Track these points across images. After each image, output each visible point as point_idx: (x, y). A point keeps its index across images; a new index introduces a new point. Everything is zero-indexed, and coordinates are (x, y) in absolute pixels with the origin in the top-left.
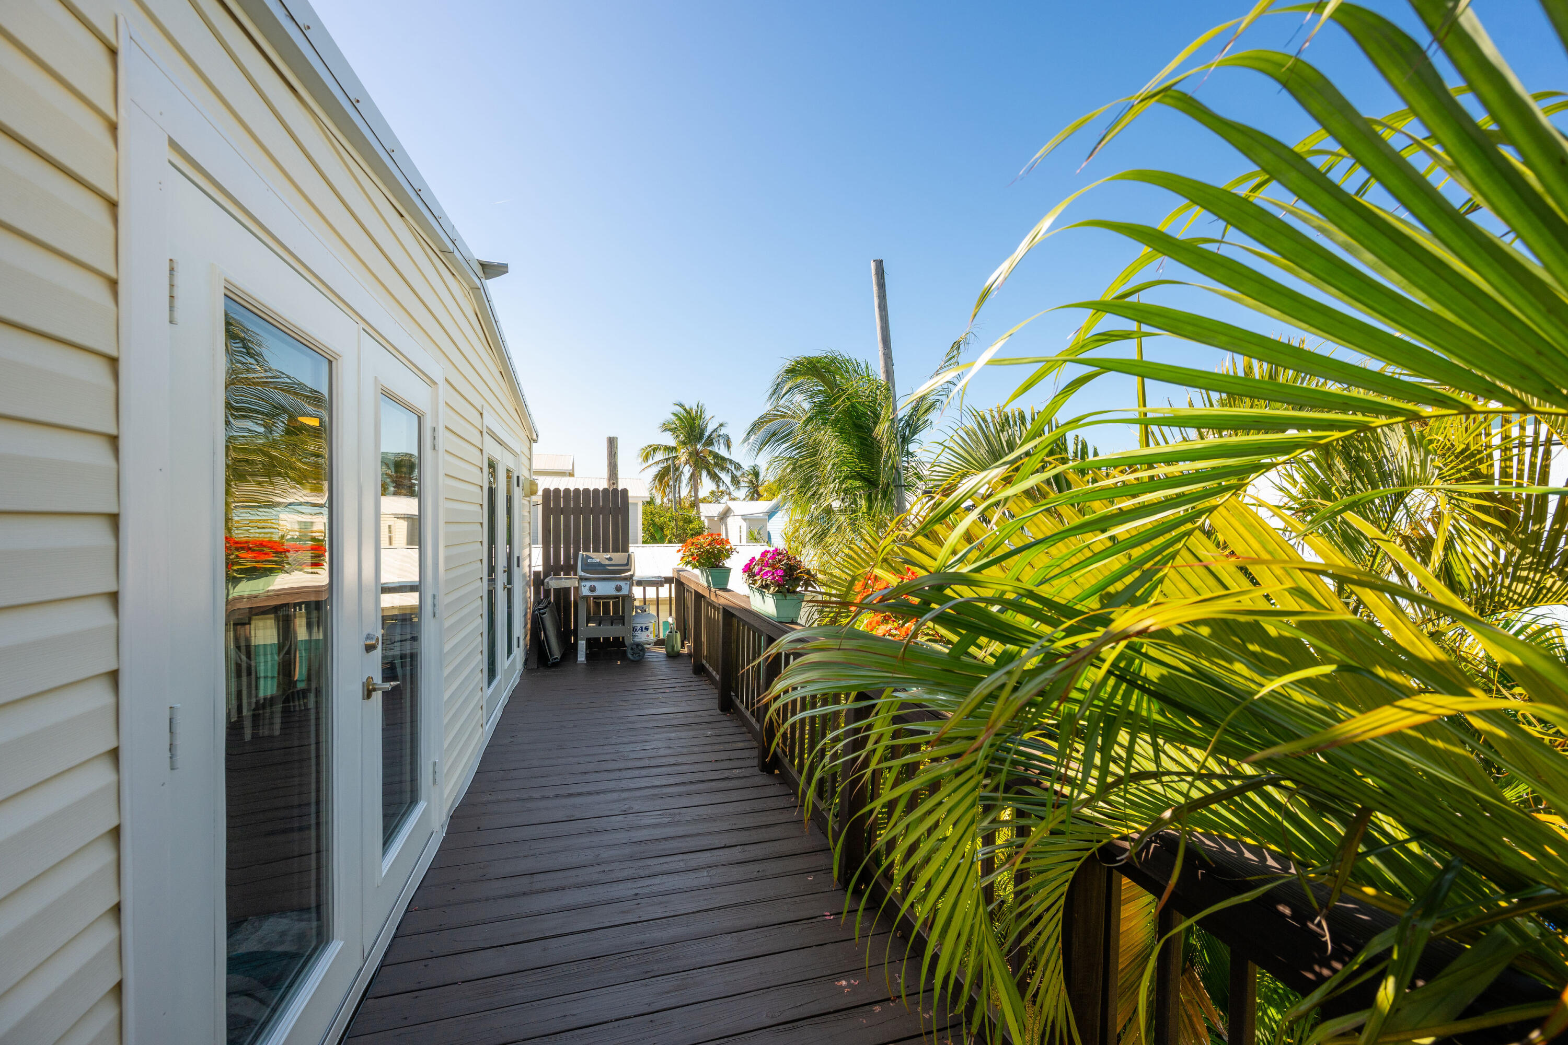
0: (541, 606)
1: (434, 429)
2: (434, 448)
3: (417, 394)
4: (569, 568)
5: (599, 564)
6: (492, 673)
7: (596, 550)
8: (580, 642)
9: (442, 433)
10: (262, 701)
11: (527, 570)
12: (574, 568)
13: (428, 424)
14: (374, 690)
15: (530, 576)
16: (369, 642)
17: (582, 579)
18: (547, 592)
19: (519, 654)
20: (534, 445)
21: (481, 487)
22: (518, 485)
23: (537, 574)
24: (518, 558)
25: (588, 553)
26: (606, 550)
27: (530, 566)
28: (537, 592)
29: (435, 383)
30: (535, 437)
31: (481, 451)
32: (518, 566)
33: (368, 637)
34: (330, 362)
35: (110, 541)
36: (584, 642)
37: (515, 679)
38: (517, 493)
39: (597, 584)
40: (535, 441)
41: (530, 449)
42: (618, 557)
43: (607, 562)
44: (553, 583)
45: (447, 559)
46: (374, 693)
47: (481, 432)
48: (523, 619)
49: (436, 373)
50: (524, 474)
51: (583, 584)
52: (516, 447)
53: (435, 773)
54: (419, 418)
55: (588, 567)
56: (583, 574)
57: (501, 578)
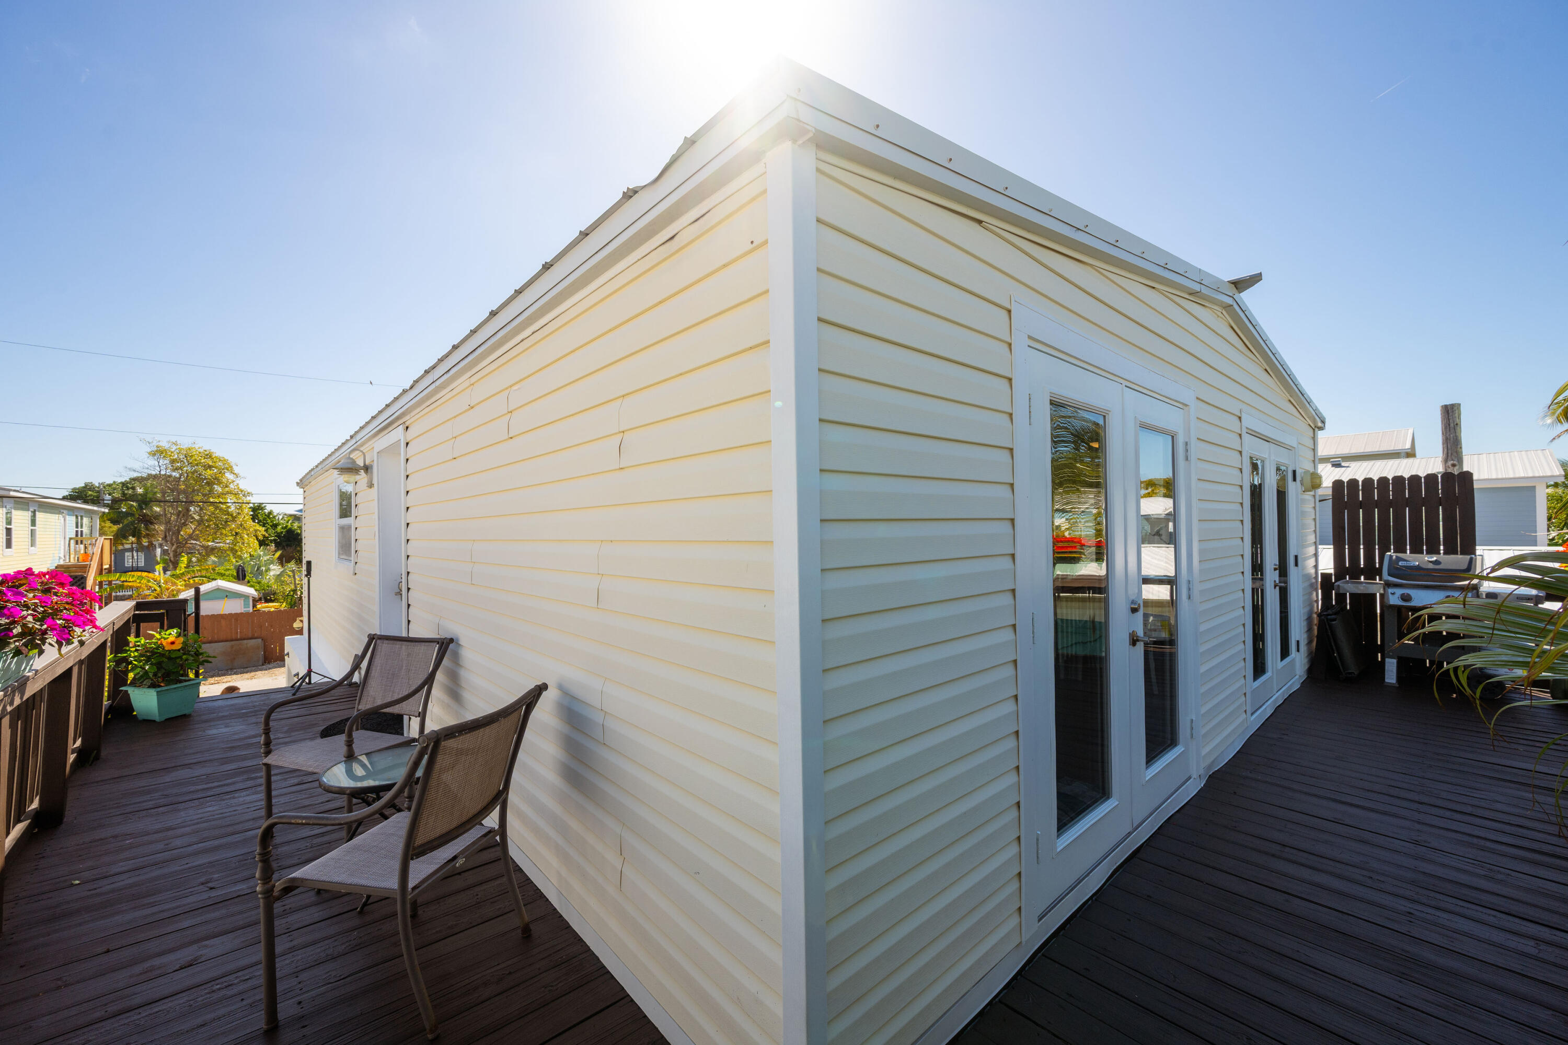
0: (1330, 612)
1: (1187, 444)
2: (1187, 459)
3: (1170, 418)
4: (1372, 572)
5: (1418, 568)
6: (1259, 668)
7: (1416, 550)
8: (1387, 660)
9: (1194, 446)
10: (1070, 656)
11: (1313, 571)
12: (1379, 572)
13: (1180, 441)
14: (1138, 640)
15: (1316, 577)
16: (1133, 606)
17: (1388, 585)
18: (1341, 597)
19: (1299, 660)
20: (1320, 434)
21: (1241, 487)
22: (1295, 479)
23: (1326, 577)
24: (1296, 557)
25: (1400, 555)
26: (1433, 550)
27: (1316, 567)
28: (1326, 597)
29: (1186, 405)
30: (1320, 424)
31: (1241, 452)
32: (1296, 565)
33: (1133, 602)
34: (1104, 416)
35: (1010, 530)
36: (1395, 661)
37: (1295, 683)
38: (1293, 489)
39: (1412, 592)
40: (1321, 429)
41: (1314, 438)
42: (1457, 561)
43: (1431, 566)
44: (1349, 587)
45: (1201, 552)
46: (1138, 643)
47: (1240, 435)
48: (1304, 624)
49: (1187, 396)
50: (1304, 466)
51: (1390, 590)
52: (1291, 441)
53: (1192, 728)
54: (1173, 437)
55: (1396, 571)
56: (1391, 579)
57: (1271, 576)
